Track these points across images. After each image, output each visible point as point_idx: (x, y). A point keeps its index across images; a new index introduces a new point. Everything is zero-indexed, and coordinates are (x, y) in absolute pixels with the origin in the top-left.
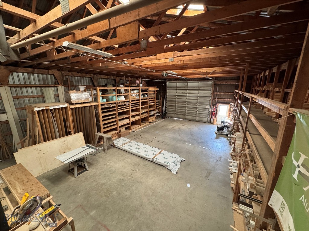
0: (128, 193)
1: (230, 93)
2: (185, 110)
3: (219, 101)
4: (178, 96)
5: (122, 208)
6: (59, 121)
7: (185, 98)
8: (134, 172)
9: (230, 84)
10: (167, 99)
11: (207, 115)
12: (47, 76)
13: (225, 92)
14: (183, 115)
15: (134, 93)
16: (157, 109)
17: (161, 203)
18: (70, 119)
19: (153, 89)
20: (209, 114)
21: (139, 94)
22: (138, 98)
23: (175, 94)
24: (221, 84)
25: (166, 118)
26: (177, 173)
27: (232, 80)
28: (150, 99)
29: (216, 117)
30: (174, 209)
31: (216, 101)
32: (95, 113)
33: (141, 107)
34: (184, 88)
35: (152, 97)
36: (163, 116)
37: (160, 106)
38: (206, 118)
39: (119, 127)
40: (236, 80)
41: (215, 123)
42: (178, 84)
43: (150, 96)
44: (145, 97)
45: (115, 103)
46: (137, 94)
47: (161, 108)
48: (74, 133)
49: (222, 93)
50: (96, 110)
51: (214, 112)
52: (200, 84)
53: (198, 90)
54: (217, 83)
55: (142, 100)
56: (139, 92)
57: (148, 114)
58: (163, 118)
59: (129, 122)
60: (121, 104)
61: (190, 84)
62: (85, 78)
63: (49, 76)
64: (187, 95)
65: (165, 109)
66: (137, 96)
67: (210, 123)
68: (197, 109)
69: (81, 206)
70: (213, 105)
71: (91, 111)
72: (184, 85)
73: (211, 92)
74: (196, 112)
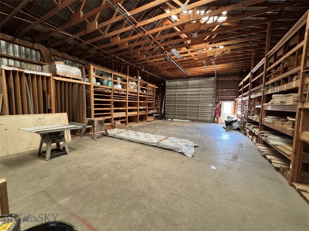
0: (127, 176)
1: (233, 90)
2: (186, 110)
3: (222, 98)
4: (178, 95)
5: (118, 193)
6: (36, 92)
7: (186, 97)
8: (134, 155)
9: (233, 80)
10: (166, 99)
11: (210, 114)
12: (31, 51)
13: (229, 89)
14: (184, 115)
15: (132, 85)
16: (155, 109)
17: (180, 187)
18: (52, 93)
19: (152, 86)
20: (212, 112)
21: (137, 87)
22: (136, 91)
23: (175, 93)
24: (223, 80)
25: (166, 119)
26: (193, 156)
27: (235, 75)
28: (148, 95)
29: (220, 115)
30: (205, 193)
31: (218, 98)
32: (86, 94)
33: (139, 102)
34: (185, 86)
35: (151, 95)
36: (162, 117)
37: (159, 107)
38: (209, 117)
39: (114, 118)
40: (239, 75)
41: (219, 122)
42: (178, 83)
43: (149, 92)
44: (144, 92)
45: (111, 89)
46: (135, 86)
47: (160, 109)
48: (56, 113)
49: (225, 90)
50: (87, 90)
51: (217, 111)
52: (202, 81)
53: (199, 88)
54: (219, 80)
55: (140, 94)
56: (138, 85)
57: (146, 113)
58: (161, 119)
59: (126, 116)
60: (117, 92)
61: (190, 82)
62: (77, 64)
63: (34, 52)
64: (188, 93)
65: (164, 110)
66: (136, 89)
67: (214, 122)
68: (199, 108)
69: (44, 192)
70: (217, 103)
71: (81, 91)
72: (184, 84)
73: (214, 89)
74: (198, 111)
